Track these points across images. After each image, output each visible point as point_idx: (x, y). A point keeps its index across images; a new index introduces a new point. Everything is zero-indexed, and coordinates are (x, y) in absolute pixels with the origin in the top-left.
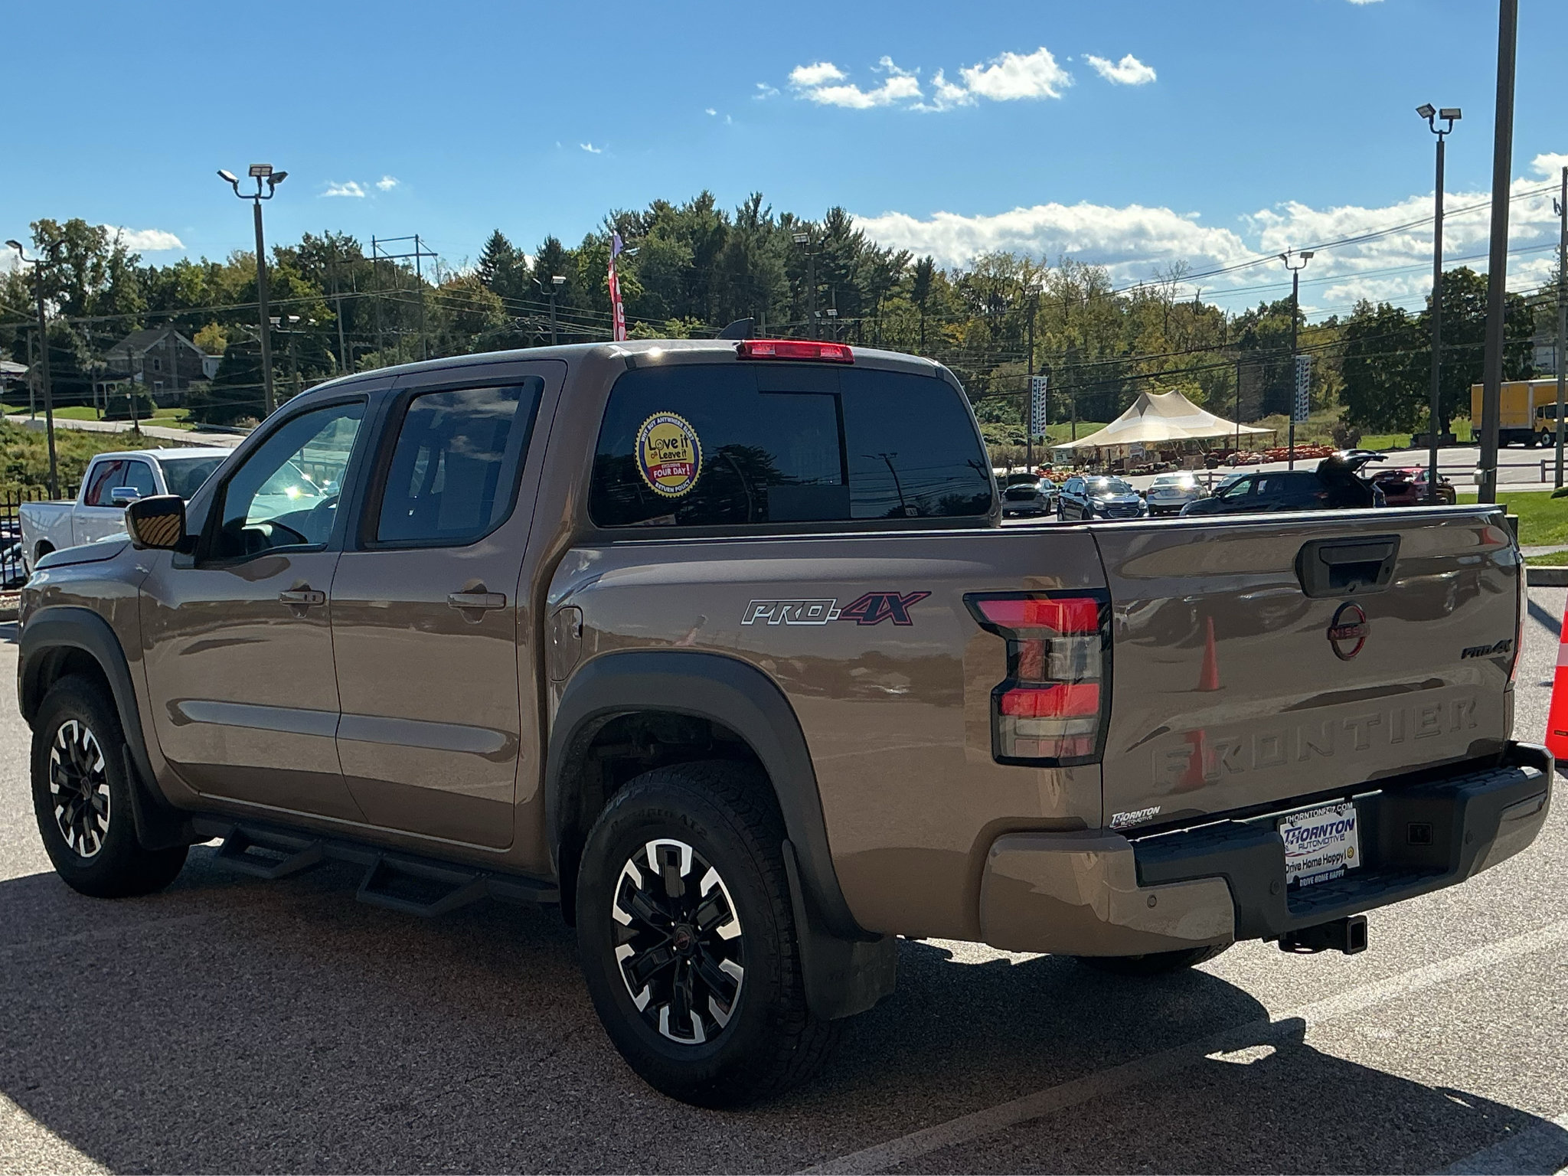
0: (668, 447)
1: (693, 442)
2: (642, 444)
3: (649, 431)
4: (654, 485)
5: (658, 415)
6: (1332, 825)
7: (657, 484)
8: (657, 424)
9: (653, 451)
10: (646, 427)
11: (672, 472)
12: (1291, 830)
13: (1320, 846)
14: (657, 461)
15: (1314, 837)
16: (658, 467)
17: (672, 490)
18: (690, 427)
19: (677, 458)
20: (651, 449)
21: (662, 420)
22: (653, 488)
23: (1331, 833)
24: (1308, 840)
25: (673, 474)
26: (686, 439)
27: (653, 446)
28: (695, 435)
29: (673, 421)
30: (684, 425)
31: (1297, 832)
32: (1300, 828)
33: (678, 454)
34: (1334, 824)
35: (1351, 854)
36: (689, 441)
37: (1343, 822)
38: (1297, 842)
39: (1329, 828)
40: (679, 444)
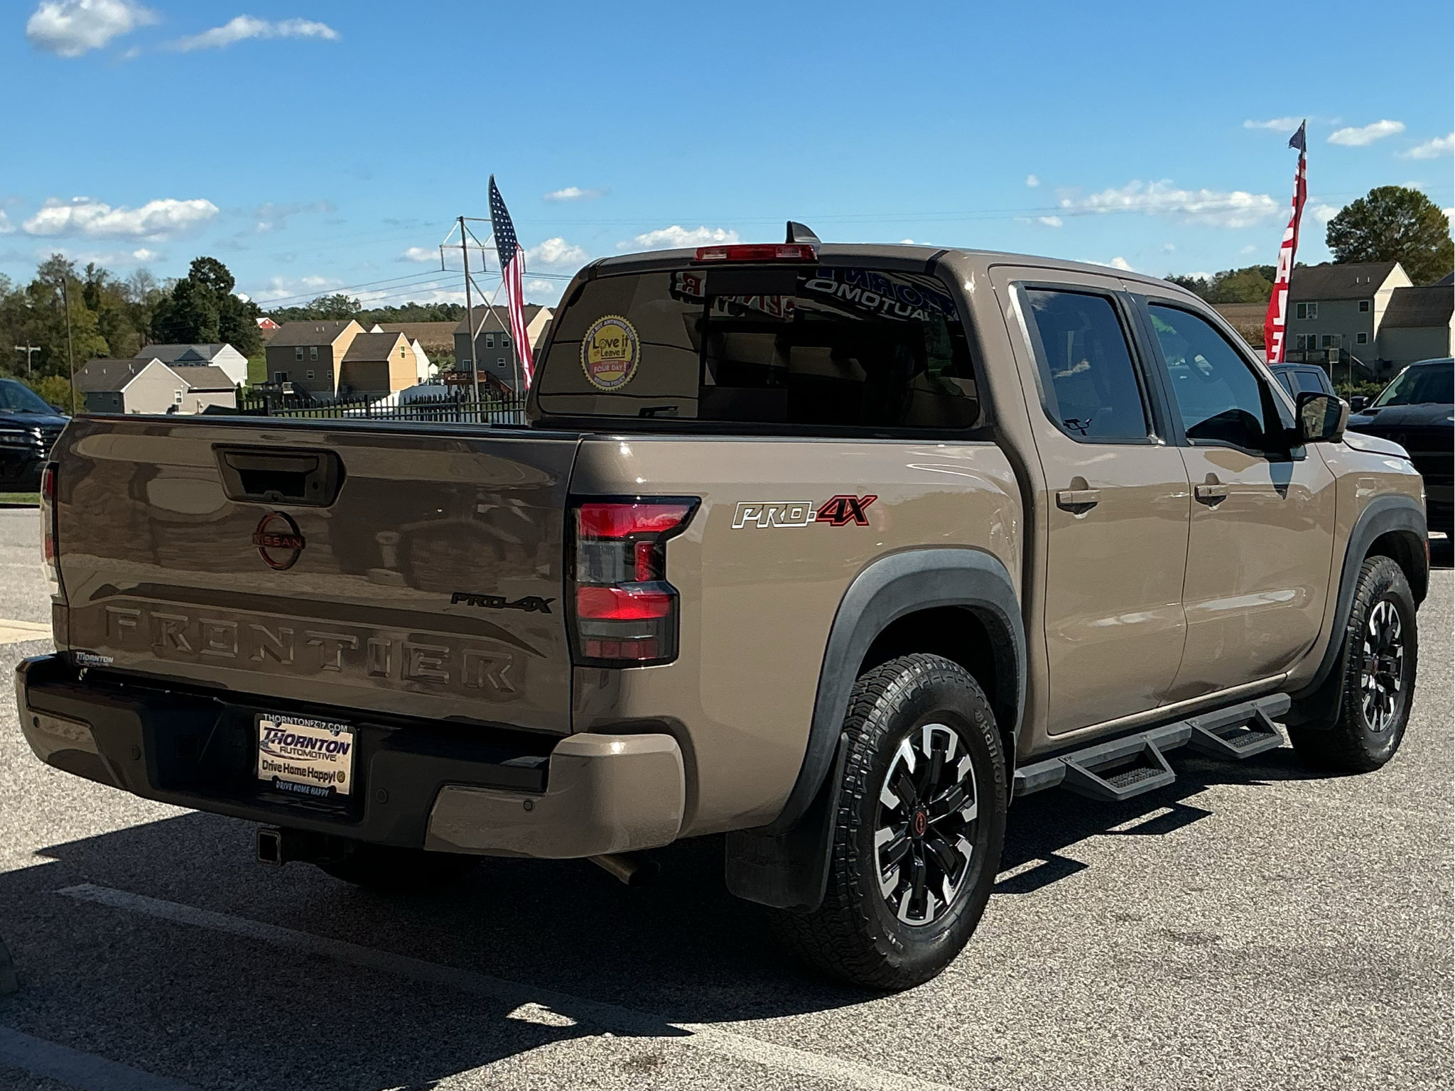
0: (609, 346)
1: (633, 342)
2: (588, 343)
3: (595, 332)
4: (593, 379)
5: (606, 318)
6: (323, 742)
7: (596, 379)
8: (603, 326)
9: (596, 350)
10: (594, 329)
11: (610, 368)
12: (274, 730)
13: (305, 757)
14: (598, 358)
15: (299, 745)
16: (599, 364)
17: (609, 384)
18: (632, 328)
19: (616, 356)
20: (595, 347)
21: (609, 322)
22: (592, 381)
23: (320, 748)
24: (292, 746)
25: (611, 370)
26: (627, 339)
27: (597, 345)
28: (636, 335)
29: (618, 323)
30: (628, 327)
31: (280, 734)
32: (284, 731)
33: (617, 352)
34: (326, 741)
35: (341, 778)
36: (629, 342)
37: (336, 743)
38: (279, 743)
39: (319, 744)
40: (620, 344)
